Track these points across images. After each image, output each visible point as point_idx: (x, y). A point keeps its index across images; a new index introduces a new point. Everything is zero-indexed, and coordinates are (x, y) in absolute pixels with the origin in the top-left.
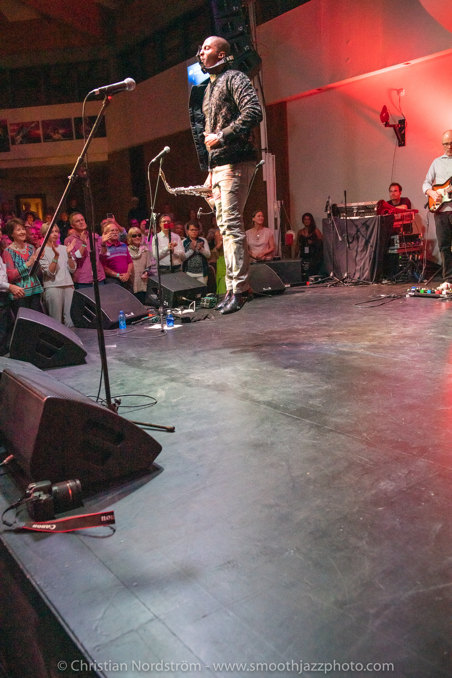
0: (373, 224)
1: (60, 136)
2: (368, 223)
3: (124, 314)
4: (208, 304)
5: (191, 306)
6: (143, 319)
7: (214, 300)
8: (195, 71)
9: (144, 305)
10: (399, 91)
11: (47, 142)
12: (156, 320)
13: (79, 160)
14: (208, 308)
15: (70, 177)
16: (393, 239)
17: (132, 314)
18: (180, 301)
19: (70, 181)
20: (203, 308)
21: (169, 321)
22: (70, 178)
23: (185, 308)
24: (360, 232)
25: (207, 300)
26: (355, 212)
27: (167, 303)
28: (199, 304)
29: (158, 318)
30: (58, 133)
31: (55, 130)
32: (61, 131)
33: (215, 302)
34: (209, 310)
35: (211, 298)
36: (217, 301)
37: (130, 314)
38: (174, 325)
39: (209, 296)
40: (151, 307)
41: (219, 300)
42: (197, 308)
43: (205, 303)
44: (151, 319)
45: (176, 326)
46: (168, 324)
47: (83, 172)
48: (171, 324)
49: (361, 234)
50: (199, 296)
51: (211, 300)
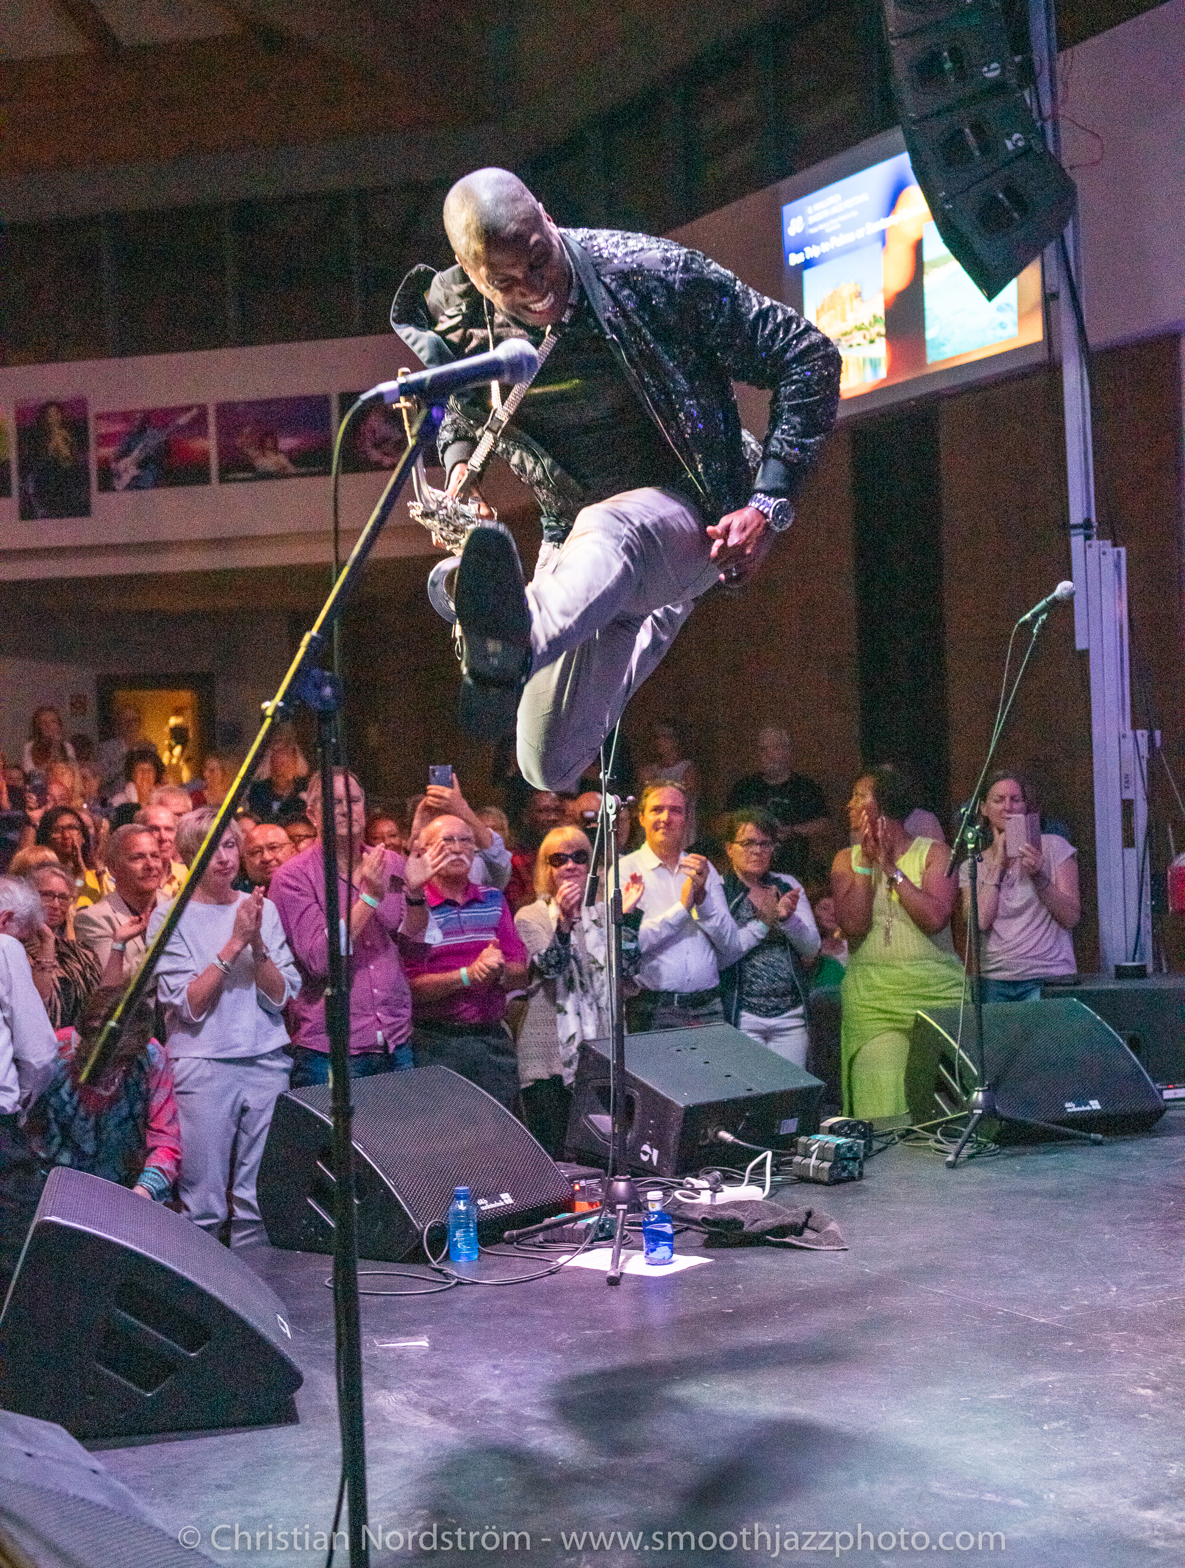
1: (283, 460)
3: (471, 1199)
4: (827, 1165)
5: (752, 1170)
6: (547, 1221)
7: (850, 1149)
8: (811, 220)
9: (555, 1160)
11: (229, 481)
12: (602, 1228)
13: (309, 645)
14: (826, 1184)
15: (269, 707)
17: (507, 1198)
18: (712, 1145)
19: (268, 721)
20: (804, 1179)
21: (655, 1238)
22: (269, 712)
23: (729, 1179)
25: (822, 1149)
27: (655, 1153)
28: (790, 1163)
29: (611, 1220)
30: (276, 450)
31: (266, 440)
32: (287, 443)
33: (854, 1159)
34: (831, 1189)
35: (841, 1140)
36: (865, 1155)
37: (499, 1199)
38: (675, 1257)
39: (832, 1130)
40: (585, 1170)
41: (876, 1145)
42: (778, 1178)
43: (813, 1161)
44: (581, 1224)
45: (683, 1262)
46: (653, 1251)
47: (318, 687)
48: (663, 1251)
50: (790, 1126)
51: (838, 1146)
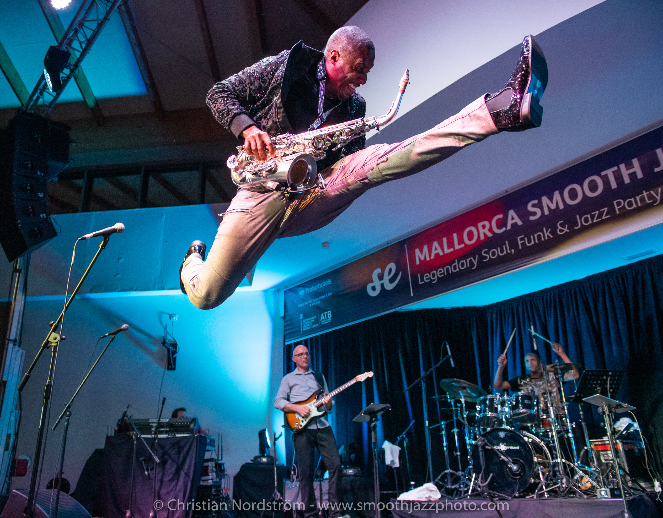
0: (188, 446)
2: (182, 444)
10: (171, 316)
16: (207, 467)
24: (169, 455)
26: (153, 431)
49: (170, 457)
